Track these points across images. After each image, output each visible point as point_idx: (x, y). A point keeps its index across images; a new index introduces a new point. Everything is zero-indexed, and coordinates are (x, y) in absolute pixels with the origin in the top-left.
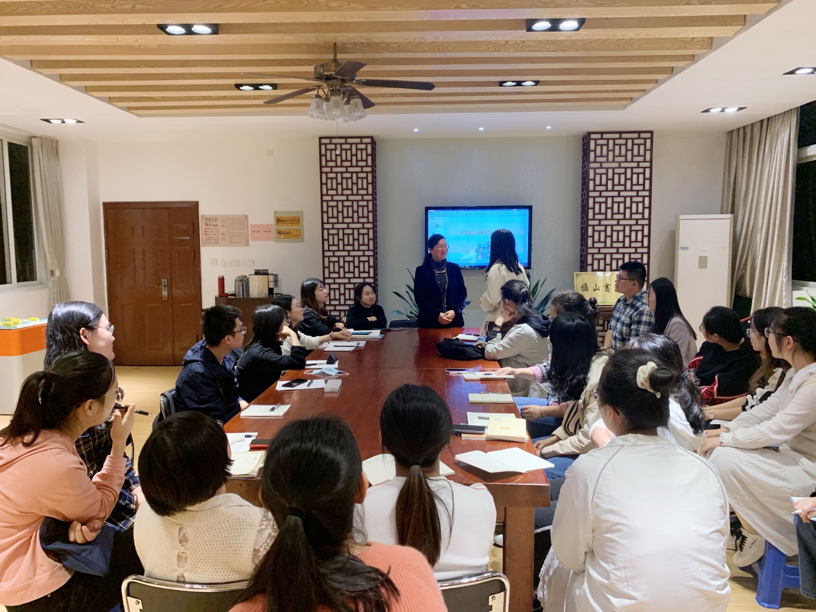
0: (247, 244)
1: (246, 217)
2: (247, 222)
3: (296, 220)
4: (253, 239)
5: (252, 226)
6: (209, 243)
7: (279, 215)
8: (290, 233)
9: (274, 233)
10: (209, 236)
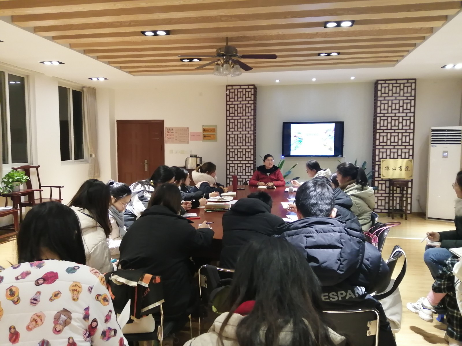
0: (188, 143)
1: (188, 128)
2: (188, 131)
3: (213, 130)
4: (191, 140)
5: (190, 132)
6: (169, 142)
7: (205, 127)
8: (210, 137)
9: (202, 136)
10: (169, 138)
